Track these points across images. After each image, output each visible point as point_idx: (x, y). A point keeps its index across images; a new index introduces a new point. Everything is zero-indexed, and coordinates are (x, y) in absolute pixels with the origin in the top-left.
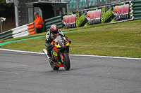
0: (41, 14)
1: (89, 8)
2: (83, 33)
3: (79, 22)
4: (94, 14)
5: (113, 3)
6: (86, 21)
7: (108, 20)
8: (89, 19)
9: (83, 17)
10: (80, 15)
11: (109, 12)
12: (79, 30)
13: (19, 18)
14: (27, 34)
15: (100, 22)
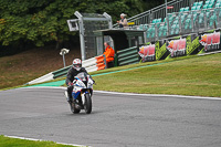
0: (112, 45)
1: (171, 37)
2: (164, 68)
3: (159, 55)
4: (178, 44)
5: (201, 30)
6: (167, 53)
7: (195, 52)
8: (171, 51)
9: (164, 48)
10: (161, 45)
11: (196, 42)
12: (160, 64)
13: (86, 50)
14: (95, 69)
15: (185, 54)
